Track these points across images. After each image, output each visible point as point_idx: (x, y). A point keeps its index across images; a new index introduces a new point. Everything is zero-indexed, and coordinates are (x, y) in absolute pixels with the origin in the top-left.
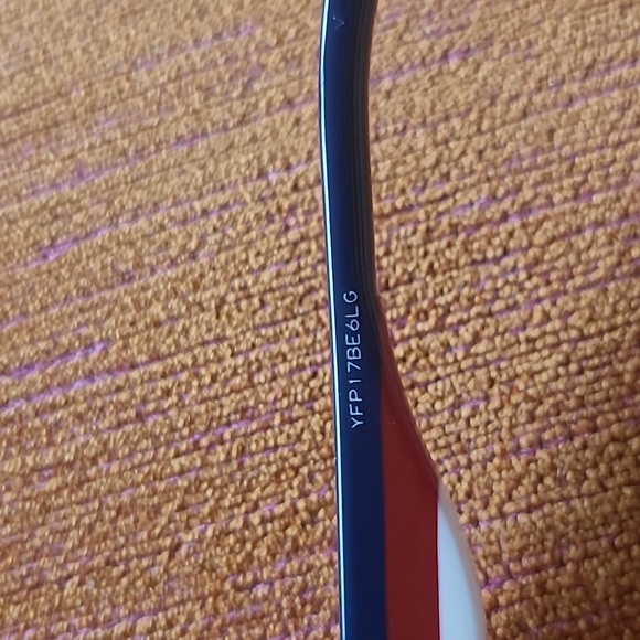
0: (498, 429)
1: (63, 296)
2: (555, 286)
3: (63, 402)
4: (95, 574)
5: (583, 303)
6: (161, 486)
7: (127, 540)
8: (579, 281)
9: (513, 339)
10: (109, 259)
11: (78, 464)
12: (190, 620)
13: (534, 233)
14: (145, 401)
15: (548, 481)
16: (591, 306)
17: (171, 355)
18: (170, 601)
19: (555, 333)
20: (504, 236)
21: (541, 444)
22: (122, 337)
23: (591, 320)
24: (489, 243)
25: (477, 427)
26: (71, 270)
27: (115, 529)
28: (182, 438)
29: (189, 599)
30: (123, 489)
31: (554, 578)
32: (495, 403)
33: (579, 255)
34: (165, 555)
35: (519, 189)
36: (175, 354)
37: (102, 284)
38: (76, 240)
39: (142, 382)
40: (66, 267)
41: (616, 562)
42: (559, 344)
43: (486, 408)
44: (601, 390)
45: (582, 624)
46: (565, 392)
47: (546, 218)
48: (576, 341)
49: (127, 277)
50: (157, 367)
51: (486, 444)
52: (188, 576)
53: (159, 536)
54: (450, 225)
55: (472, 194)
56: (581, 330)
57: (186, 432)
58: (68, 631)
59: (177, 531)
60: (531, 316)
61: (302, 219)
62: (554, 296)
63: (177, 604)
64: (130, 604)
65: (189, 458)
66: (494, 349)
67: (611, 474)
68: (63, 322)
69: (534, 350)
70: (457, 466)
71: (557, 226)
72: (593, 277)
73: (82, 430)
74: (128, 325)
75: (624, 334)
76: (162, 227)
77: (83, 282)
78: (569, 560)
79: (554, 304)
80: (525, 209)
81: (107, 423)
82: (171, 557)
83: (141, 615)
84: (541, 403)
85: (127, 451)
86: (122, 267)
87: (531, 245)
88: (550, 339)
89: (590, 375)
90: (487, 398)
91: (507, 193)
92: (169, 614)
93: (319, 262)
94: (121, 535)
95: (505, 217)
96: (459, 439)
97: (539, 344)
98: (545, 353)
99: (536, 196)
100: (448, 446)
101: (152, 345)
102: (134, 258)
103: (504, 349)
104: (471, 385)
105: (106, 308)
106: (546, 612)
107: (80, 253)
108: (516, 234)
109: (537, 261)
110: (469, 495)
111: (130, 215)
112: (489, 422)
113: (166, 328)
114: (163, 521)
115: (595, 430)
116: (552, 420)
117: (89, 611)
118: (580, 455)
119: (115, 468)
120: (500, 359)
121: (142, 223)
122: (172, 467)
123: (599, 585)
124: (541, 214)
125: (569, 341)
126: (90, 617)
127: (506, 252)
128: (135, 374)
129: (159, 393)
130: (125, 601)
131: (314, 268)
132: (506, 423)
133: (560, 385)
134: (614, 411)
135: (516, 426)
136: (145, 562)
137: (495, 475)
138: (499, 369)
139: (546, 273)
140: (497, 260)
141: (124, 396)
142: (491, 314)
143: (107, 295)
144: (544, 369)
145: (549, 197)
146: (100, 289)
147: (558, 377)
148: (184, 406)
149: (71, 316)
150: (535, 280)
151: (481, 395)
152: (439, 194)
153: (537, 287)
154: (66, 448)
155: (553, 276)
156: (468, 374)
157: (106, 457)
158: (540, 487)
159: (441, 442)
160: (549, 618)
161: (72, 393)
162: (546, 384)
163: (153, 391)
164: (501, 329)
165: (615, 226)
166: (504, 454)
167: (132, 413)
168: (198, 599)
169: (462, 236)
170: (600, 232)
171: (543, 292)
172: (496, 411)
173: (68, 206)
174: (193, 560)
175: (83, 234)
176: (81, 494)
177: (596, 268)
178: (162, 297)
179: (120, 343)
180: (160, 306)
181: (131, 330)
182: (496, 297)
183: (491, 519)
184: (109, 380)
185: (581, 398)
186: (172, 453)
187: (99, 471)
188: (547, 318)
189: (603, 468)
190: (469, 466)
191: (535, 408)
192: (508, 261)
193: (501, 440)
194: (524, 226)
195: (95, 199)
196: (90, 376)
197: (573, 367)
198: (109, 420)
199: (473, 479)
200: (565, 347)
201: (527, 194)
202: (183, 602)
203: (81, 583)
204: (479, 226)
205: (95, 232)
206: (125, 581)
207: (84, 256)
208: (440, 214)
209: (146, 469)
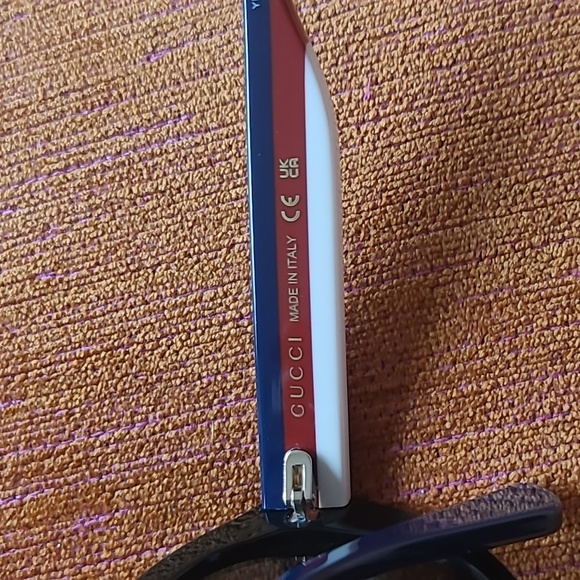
0: (445, 172)
1: (160, 84)
2: (486, 84)
3: (158, 153)
4: (176, 262)
5: (504, 95)
6: (223, 207)
7: (199, 241)
8: (501, 81)
9: (457, 116)
10: (192, 61)
11: (168, 192)
12: (238, 293)
13: (474, 50)
14: (214, 152)
15: (475, 206)
16: (508, 97)
17: (232, 124)
18: (226, 280)
19: (483, 113)
20: (454, 52)
21: (471, 183)
22: (200, 111)
23: (508, 105)
24: (445, 56)
25: (431, 172)
26: (167, 67)
27: (191, 233)
28: (238, 176)
29: (239, 279)
30: (197, 209)
31: (476, 267)
32: (443, 156)
33: (502, 65)
34: (224, 250)
35: (466, 23)
36: (236, 123)
37: (187, 77)
38: (171, 48)
39: (212, 141)
40: (163, 65)
41: (516, 259)
42: (487, 121)
43: (437, 159)
44: (512, 150)
45: (491, 297)
46: (488, 151)
47: (482, 40)
48: (498, 119)
49: (204, 73)
50: (224, 131)
51: (436, 183)
52: (239, 264)
53: (220, 239)
54: (420, 44)
55: (436, 25)
56: (501, 112)
57: (240, 172)
58: (157, 299)
59: (233, 235)
60: (469, 102)
61: (322, 38)
62: (484, 91)
63: (231, 282)
64: (199, 282)
65: (242, 189)
66: (444, 123)
67: (515, 203)
68: (159, 101)
69: (470, 125)
70: (416, 196)
71: (489, 46)
72: (511, 79)
73: (171, 171)
74: (203, 104)
75: (528, 116)
76: (229, 42)
77: (174, 75)
78: (486, 257)
79: (484, 96)
80: (469, 35)
81: (188, 166)
82: (228, 252)
83: (207, 289)
84: (473, 158)
85: (201, 184)
86: (201, 67)
87: (471, 58)
88: (480, 117)
89: (505, 141)
90: (438, 154)
91: (458, 24)
92: (225, 288)
93: (332, 65)
94: (195, 237)
95: (456, 40)
96: (418, 179)
97: (473, 121)
98: (477, 126)
99: (476, 27)
100: (411, 183)
101: (220, 116)
102: (209, 61)
103: (450, 123)
104: (428, 146)
105: (189, 93)
106: (469, 288)
107: (172, 56)
108: (462, 51)
109: (475, 69)
110: (423, 214)
111: (207, 34)
112: (437, 169)
113: (230, 106)
114: (224, 229)
115: (507, 175)
116: (480, 168)
117: (172, 286)
118: (496, 191)
119: (192, 194)
120: (447, 129)
121: (216, 38)
122: (231, 194)
123: (504, 273)
124: (479, 39)
125: (493, 119)
126: (172, 290)
127: (454, 63)
128: (208, 135)
129: (223, 147)
130: (197, 280)
131: (330, 69)
132: (449, 169)
133: (486, 146)
134: (518, 163)
135: (456, 171)
136: (210, 255)
137: (441, 201)
138: (446, 136)
139: (481, 76)
140: (449, 67)
141: (200, 149)
142: (443, 101)
143: (191, 84)
144: (475, 136)
145: (485, 27)
146: (186, 81)
147: (485, 141)
148: (240, 156)
149: (166, 97)
150: (473, 80)
151: (434, 152)
152: (413, 25)
153: (474, 84)
154: (159, 181)
155: (485, 78)
156: (426, 138)
157: (186, 188)
158: (469, 210)
159: (407, 181)
160: (470, 293)
161: (164, 146)
162: (477, 145)
163: (220, 146)
164: (449, 110)
165: (528, 47)
166: (447, 189)
167: (205, 160)
168: (245, 279)
169: (427, 51)
170: (517, 51)
171: (477, 87)
172: (443, 161)
173: (165, 26)
174: (242, 254)
175: (175, 45)
176: (169, 212)
177: (513, 73)
178: (227, 87)
179: (199, 115)
180: (226, 92)
181: (207, 107)
182: (447, 91)
183: (436, 230)
184: (190, 138)
185: (499, 154)
186: (231, 186)
187: (182, 197)
188: (479, 104)
189: (510, 199)
190: (424, 195)
191: (468, 161)
192: (456, 68)
193: (445, 180)
194: (467, 45)
195: (184, 22)
196: (178, 136)
197: (494, 135)
198: (191, 163)
199: (426, 203)
200: (490, 123)
201: (472, 25)
202: (235, 281)
203: (167, 268)
204: (438, 45)
205: (184, 43)
206: (196, 267)
207: (175, 59)
208: (413, 37)
209: (214, 195)
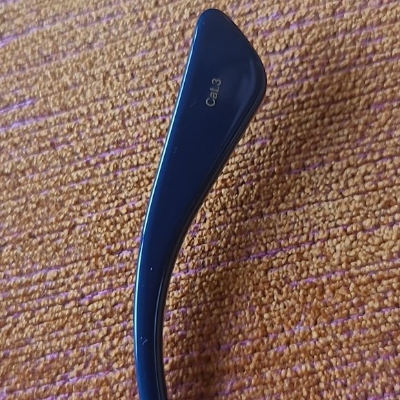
0: (278, 157)
1: (7, 70)
2: (318, 69)
3: (5, 136)
4: (22, 243)
5: (335, 80)
6: (65, 189)
7: (42, 222)
8: (333, 66)
9: (290, 101)
10: (37, 48)
11: (14, 175)
12: (80, 273)
13: (306, 36)
14: (56, 135)
15: (307, 190)
16: (339, 82)
17: (73, 107)
18: (68, 260)
19: (316, 98)
20: (287, 37)
21: (304, 167)
22: (43, 96)
23: (339, 90)
24: (277, 41)
25: (264, 156)
26: (12, 54)
27: (35, 215)
28: (79, 159)
29: (80, 259)
30: (41, 191)
31: (309, 250)
32: (276, 141)
33: (333, 50)
34: (66, 232)
35: (297, 8)
36: (77, 107)
37: (32, 63)
38: (16, 35)
39: (55, 125)
40: (9, 52)
41: (348, 242)
42: (318, 105)
43: (271, 143)
44: (343, 135)
45: (324, 279)
46: (320, 135)
47: (314, 26)
48: (330, 104)
49: (48, 58)
50: (65, 115)
51: (269, 167)
52: (80, 245)
53: (63, 219)
54: (253, 29)
55: (268, 11)
56: (332, 97)
57: (81, 155)
58: (4, 278)
59: (74, 216)
60: (302, 87)
61: (160, 24)
62: (316, 75)
63: (72, 263)
64: (43, 262)
65: (83, 172)
66: (277, 107)
67: (347, 187)
68: (6, 86)
69: (302, 109)
70: (250, 179)
71: (320, 32)
72: (342, 64)
73: (16, 154)
74: (47, 89)
75: (359, 101)
76: (71, 28)
77: (20, 61)
78: (318, 240)
79: (316, 80)
80: (301, 20)
81: (32, 149)
82: (70, 233)
83: (50, 269)
84: (305, 142)
85: (44, 167)
86: (45, 53)
87: (303, 42)
88: (312, 102)
89: (337, 126)
90: (272, 138)
91: (290, 10)
92: (67, 268)
93: (170, 50)
94: (39, 219)
95: (288, 25)
96: (252, 163)
97: (305, 105)
98: (309, 110)
99: (308, 13)
100: (245, 167)
101: (62, 101)
102: (52, 47)
103: (283, 108)
104: (261, 130)
105: (34, 78)
106: (302, 271)
107: (18, 42)
108: (295, 36)
109: (307, 53)
110: (258, 197)
111: (51, 20)
112: (271, 153)
113: (71, 90)
114: (65, 210)
115: (338, 159)
116: (312, 153)
117: (17, 266)
118: (328, 176)
119: (36, 177)
120: (280, 114)
121: (59, 25)
122: (72, 177)
123: (336, 256)
124: (311, 25)
125: (325, 103)
126: (18, 270)
127: (287, 47)
128: (51, 119)
129: (66, 131)
130: (40, 260)
131: (166, 54)
132: (282, 153)
133: (318, 131)
134: (349, 148)
135: (289, 156)
136: (53, 236)
137: (274, 186)
138: (280, 120)
139: (313, 61)
140: (281, 52)
141: (43, 133)
142: (276, 85)
143: (35, 69)
144: (307, 121)
145: (316, 14)
146: (30, 66)
147: (316, 126)
148: (81, 140)
149: (11, 82)
150: (305, 65)
151: (268, 136)
152: (247, 10)
153: (306, 69)
154: (6, 164)
155: (317, 63)
156: (260, 122)
157: (31, 170)
158: (302, 195)
159: (241, 165)
160: (304, 275)
161: (10, 131)
162: (309, 130)
163: (62, 130)
164: (282, 95)
165: (358, 33)
166: (280, 173)
167: (48, 143)
168: (86, 259)
169: (260, 37)
170: (348, 36)
171: (309, 72)
172: (277, 146)
173: (11, 14)
174: (83, 235)
175: (20, 32)
176: (14, 194)
177: (344, 59)
178: (69, 72)
179: (42, 100)
180: (68, 77)
181: (50, 92)
182: (279, 75)
183: (270, 213)
184: (34, 123)
185: (330, 139)
186: (72, 168)
187: (27, 179)
188: (311, 89)
189: (342, 183)
190: (258, 179)
191: (301, 145)
192: (289, 53)
193: (279, 164)
194: (300, 31)
195: (29, 10)
196: (22, 120)
197: (326, 120)
198: (34, 147)
199: (260, 188)
200: (322, 107)
201: (303, 11)
202: (76, 261)
203: (13, 249)
204: (271, 30)
205: (29, 30)
206: (40, 247)
207: (21, 45)
208: (247, 23)
209: (56, 178)
